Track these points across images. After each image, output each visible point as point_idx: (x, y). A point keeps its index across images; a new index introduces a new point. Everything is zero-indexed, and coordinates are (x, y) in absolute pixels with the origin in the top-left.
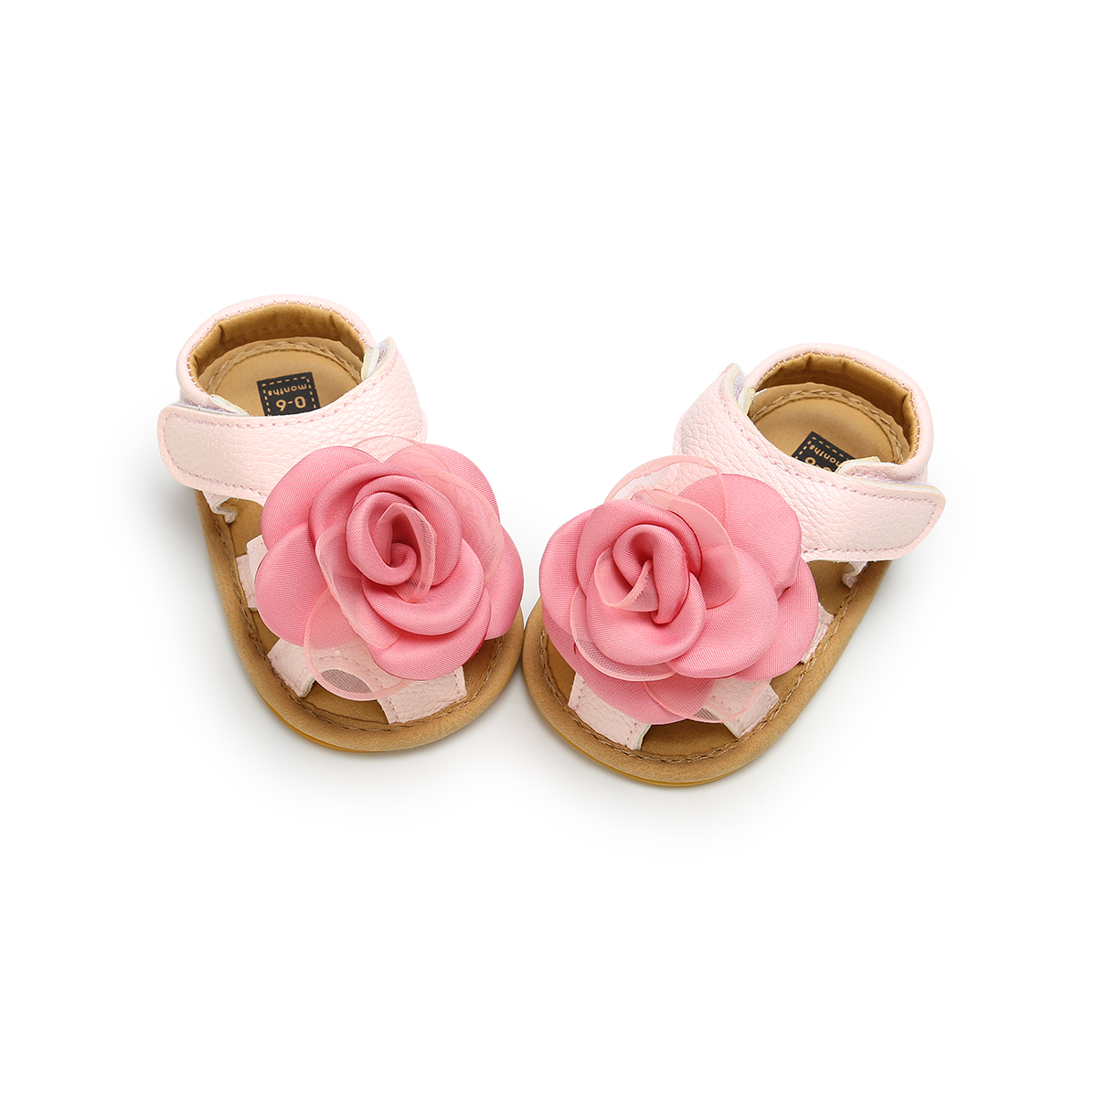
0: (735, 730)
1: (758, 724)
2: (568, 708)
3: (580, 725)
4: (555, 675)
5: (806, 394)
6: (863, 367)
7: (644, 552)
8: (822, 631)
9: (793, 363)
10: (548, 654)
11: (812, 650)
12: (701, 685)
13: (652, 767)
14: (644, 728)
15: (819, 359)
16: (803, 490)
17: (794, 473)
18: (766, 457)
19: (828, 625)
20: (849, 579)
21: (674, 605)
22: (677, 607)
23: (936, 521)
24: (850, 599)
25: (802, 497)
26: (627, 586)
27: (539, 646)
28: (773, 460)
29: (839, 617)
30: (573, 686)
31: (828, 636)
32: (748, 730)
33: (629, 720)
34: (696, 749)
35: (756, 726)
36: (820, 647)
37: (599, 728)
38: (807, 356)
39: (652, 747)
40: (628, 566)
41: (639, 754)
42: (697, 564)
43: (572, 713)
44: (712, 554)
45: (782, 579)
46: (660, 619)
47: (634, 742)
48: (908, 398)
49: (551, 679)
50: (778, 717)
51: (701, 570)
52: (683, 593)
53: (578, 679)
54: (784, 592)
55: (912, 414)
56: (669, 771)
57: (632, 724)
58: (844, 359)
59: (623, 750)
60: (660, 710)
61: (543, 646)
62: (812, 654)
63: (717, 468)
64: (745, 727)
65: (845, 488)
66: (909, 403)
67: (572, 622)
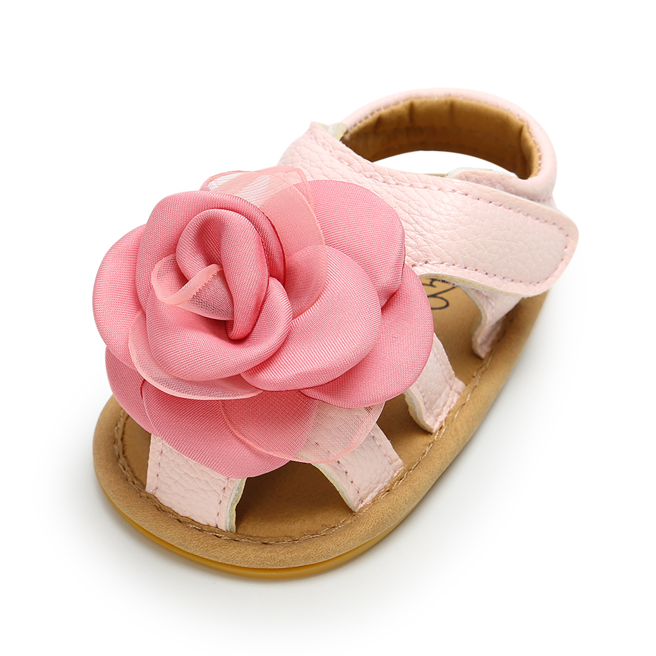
1: (379, 494)
2: (146, 493)
3: (162, 510)
6: (474, 102)
8: (454, 399)
9: (393, 111)
10: (124, 446)
11: (442, 418)
13: (250, 549)
15: (422, 104)
16: (405, 198)
19: (459, 393)
20: (481, 339)
21: (251, 305)
22: (256, 305)
23: (571, 257)
24: (483, 369)
27: (113, 437)
28: (368, 174)
29: (471, 385)
30: (149, 462)
31: (459, 405)
32: (368, 500)
33: (218, 479)
34: (305, 529)
35: (377, 496)
36: (451, 414)
37: (183, 509)
38: (407, 103)
39: (250, 528)
41: (234, 536)
42: (281, 269)
43: (151, 498)
44: (298, 257)
46: (238, 330)
47: (224, 517)
48: (525, 129)
49: (127, 468)
50: (403, 484)
51: (283, 274)
53: (155, 441)
54: (390, 299)
55: (531, 143)
56: (271, 552)
57: (219, 490)
58: (449, 99)
59: (214, 532)
60: (247, 453)
61: (118, 436)
62: (441, 422)
63: (299, 171)
64: (362, 493)
65: (454, 191)
66: (526, 134)
67: (131, 345)
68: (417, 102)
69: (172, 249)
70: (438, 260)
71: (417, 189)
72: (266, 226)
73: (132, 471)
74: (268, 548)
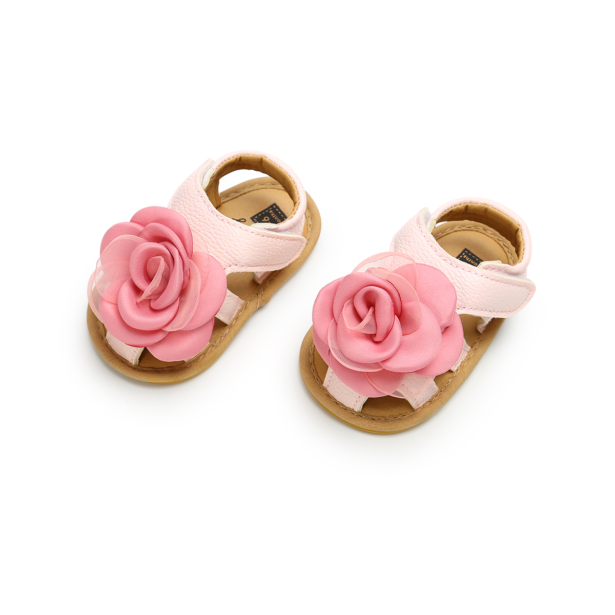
0: (413, 404)
1: (426, 402)
2: (323, 386)
3: (329, 396)
4: (317, 369)
5: (463, 228)
6: (496, 211)
7: (370, 302)
8: (464, 355)
9: (458, 208)
10: (314, 357)
11: (458, 365)
12: (397, 376)
13: (367, 422)
14: (364, 399)
15: (472, 206)
16: (459, 275)
17: (455, 266)
18: (440, 256)
19: (467, 352)
20: (481, 328)
21: (385, 331)
22: (387, 332)
23: (530, 299)
24: (480, 339)
25: (459, 279)
26: (360, 319)
27: (309, 353)
28: (444, 258)
29: (474, 348)
30: (327, 375)
31: (467, 358)
32: (421, 405)
33: (356, 394)
34: (391, 414)
35: (425, 404)
36: (463, 363)
37: (339, 399)
38: (465, 204)
39: (367, 411)
40: (361, 308)
41: (360, 414)
42: (399, 310)
43: (325, 389)
44: (407, 305)
45: (445, 322)
46: (377, 339)
47: (358, 407)
48: (520, 230)
49: (315, 371)
50: (437, 399)
51: (400, 313)
52: (390, 325)
53: (330, 370)
54: (446, 329)
55: (521, 239)
56: (376, 424)
57: (357, 397)
58: (486, 206)
59: (352, 411)
60: (373, 389)
61: (311, 352)
62: (458, 367)
63: (413, 260)
64: (419, 403)
65: (482, 276)
66: (519, 233)
67: (329, 337)
68: (469, 204)
69: (353, 297)
70: (470, 308)
71: (466, 272)
72: (396, 295)
73: (317, 373)
74: (375, 422)
